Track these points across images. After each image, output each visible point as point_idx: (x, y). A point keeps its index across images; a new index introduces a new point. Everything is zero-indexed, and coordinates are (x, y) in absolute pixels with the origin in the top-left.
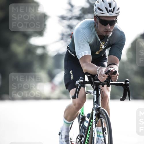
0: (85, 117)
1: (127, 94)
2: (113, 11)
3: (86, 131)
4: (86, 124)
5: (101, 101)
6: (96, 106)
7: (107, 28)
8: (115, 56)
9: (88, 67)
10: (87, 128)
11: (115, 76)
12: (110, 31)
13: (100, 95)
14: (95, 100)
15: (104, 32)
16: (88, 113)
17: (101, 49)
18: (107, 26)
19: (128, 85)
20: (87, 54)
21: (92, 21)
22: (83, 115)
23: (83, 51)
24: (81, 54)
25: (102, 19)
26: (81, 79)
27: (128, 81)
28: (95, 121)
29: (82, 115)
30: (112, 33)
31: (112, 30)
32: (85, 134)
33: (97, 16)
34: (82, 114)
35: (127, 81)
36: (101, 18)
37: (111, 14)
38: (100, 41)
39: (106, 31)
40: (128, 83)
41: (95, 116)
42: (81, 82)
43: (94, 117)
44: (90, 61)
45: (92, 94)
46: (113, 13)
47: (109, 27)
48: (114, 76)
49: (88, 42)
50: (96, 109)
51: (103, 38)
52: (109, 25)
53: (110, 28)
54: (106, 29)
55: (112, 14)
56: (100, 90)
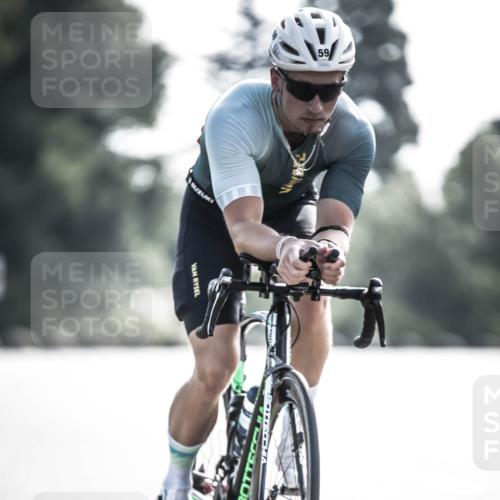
0: (243, 397)
1: (376, 326)
2: (331, 54)
3: (244, 442)
4: (245, 422)
5: (292, 346)
6: (274, 364)
7: (311, 109)
8: (341, 200)
9: (249, 235)
10: (247, 434)
11: (334, 266)
12: (322, 120)
13: (287, 326)
14: (273, 342)
15: (303, 122)
16: (252, 386)
17: (296, 179)
18: (311, 102)
19: (378, 296)
20: (248, 193)
21: (264, 87)
22: (239, 391)
23: (236, 185)
24: (229, 194)
25: (297, 79)
26: (226, 275)
27: (378, 285)
28: (269, 410)
29: (235, 393)
30: (328, 124)
31: (328, 116)
32: (242, 452)
33: (279, 68)
34: (237, 388)
35: (374, 284)
36: (291, 76)
37: (324, 65)
38: (289, 151)
39: (310, 117)
40: (378, 289)
41: (272, 394)
42: (224, 285)
43: (268, 400)
44: (258, 218)
45: (264, 324)
46: (330, 59)
47: (319, 106)
48: (329, 268)
49: (251, 155)
50: (273, 373)
51: (300, 140)
52: (317, 97)
53: (321, 108)
54: (310, 113)
55: (327, 65)
56: (290, 312)
